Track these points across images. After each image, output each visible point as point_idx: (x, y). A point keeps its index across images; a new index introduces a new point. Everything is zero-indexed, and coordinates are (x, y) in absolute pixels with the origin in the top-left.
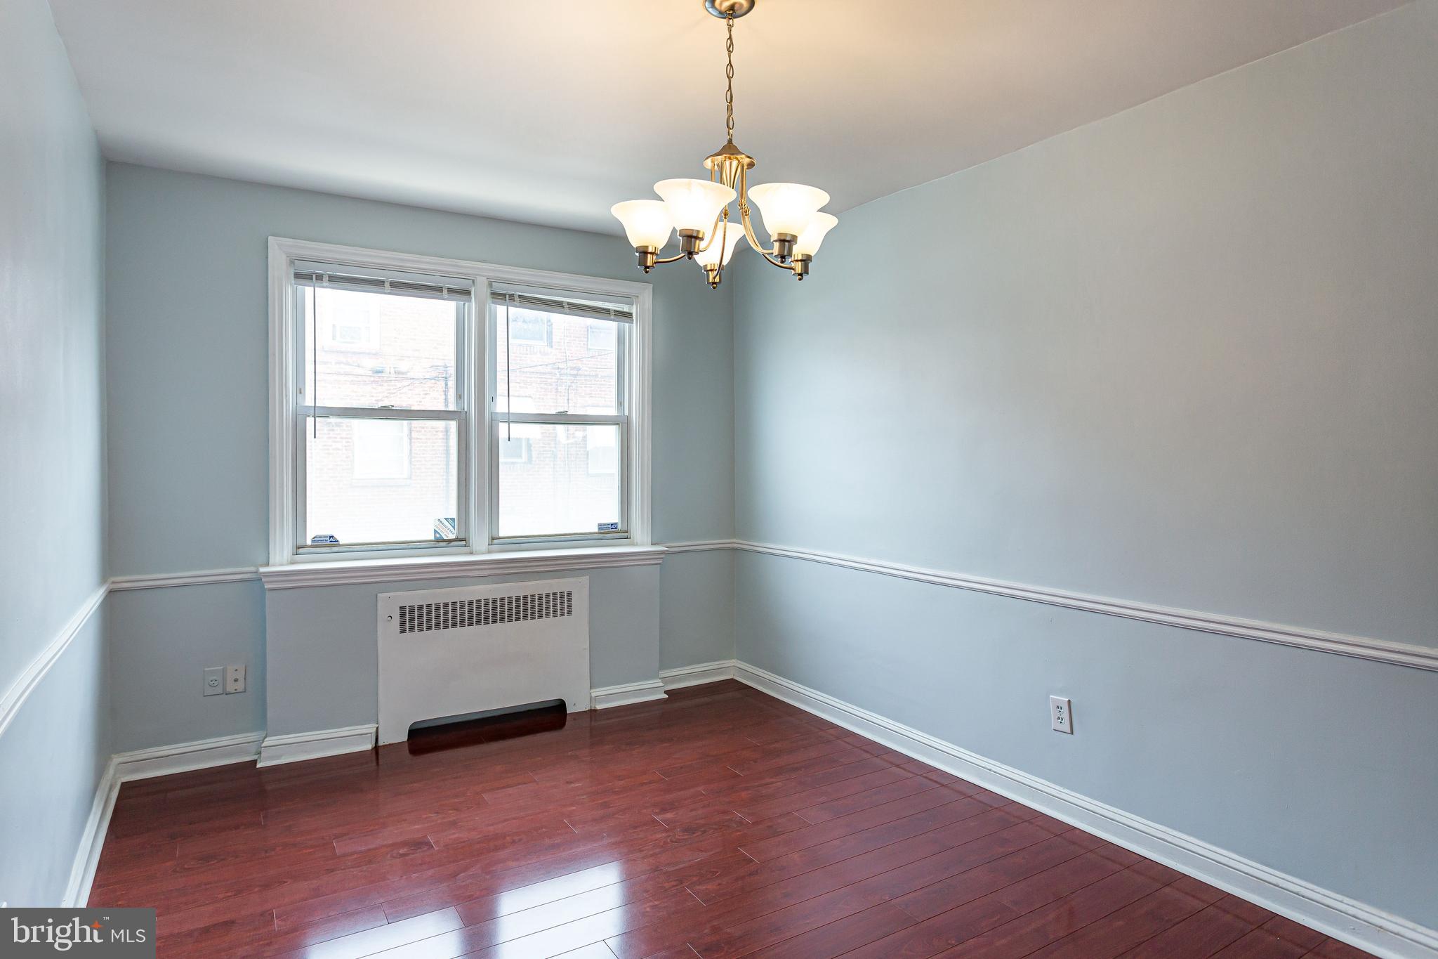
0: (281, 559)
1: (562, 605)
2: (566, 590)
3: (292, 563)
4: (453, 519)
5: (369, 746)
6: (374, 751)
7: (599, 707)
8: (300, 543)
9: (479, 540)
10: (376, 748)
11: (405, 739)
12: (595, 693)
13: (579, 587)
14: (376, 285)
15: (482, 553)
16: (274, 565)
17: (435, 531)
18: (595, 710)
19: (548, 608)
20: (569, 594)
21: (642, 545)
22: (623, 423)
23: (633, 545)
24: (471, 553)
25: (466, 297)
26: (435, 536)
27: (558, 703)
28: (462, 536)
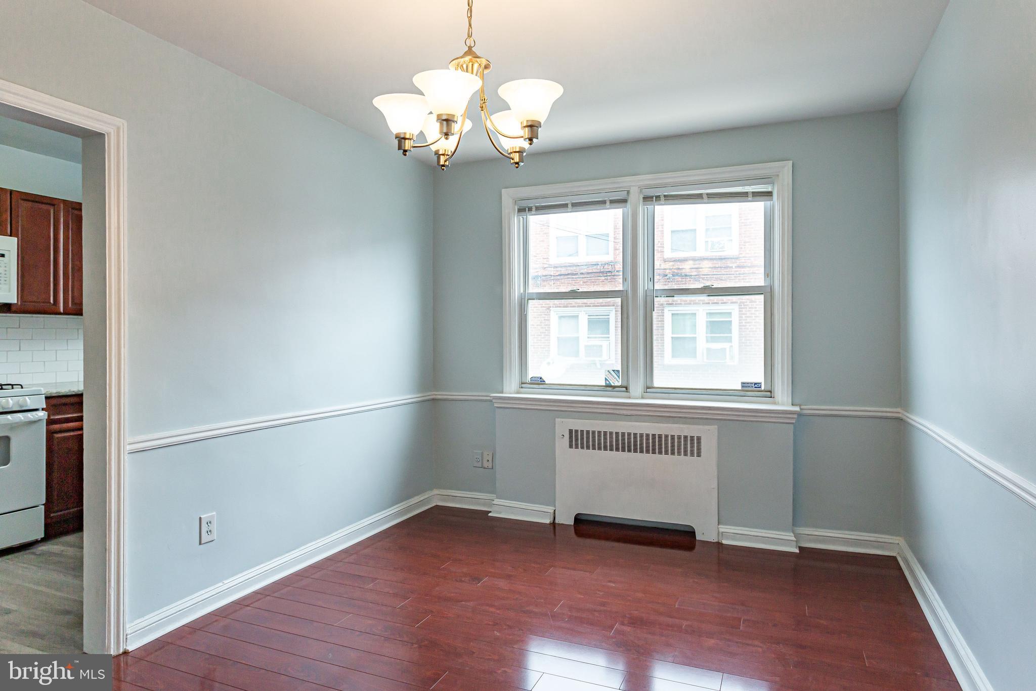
0: (511, 388)
1: (692, 446)
2: (695, 435)
3: (518, 393)
4: (618, 371)
5: (547, 521)
6: (552, 527)
7: (724, 542)
8: (524, 381)
9: (636, 388)
10: (554, 524)
11: (573, 524)
12: (723, 528)
13: (709, 436)
14: (563, 207)
15: (636, 397)
16: (505, 393)
17: (606, 379)
18: (722, 544)
19: (679, 447)
20: (699, 439)
21: (783, 404)
22: (767, 292)
23: (775, 403)
24: (630, 398)
25: (623, 204)
26: (606, 383)
27: (690, 530)
28: (625, 384)
